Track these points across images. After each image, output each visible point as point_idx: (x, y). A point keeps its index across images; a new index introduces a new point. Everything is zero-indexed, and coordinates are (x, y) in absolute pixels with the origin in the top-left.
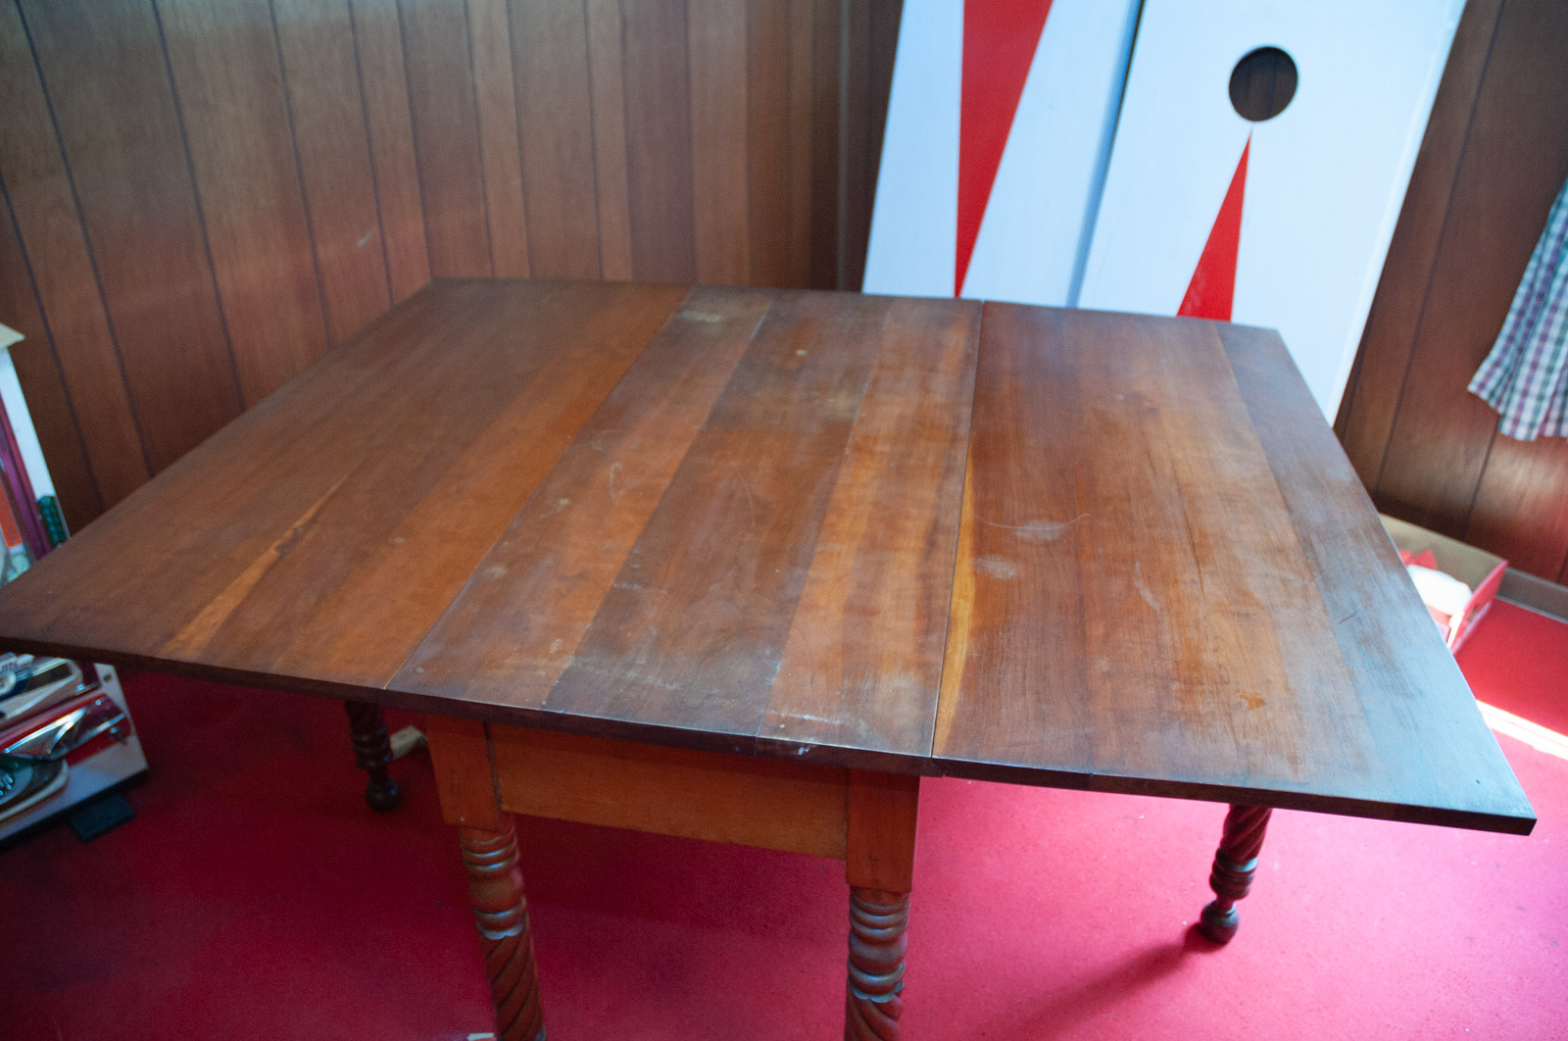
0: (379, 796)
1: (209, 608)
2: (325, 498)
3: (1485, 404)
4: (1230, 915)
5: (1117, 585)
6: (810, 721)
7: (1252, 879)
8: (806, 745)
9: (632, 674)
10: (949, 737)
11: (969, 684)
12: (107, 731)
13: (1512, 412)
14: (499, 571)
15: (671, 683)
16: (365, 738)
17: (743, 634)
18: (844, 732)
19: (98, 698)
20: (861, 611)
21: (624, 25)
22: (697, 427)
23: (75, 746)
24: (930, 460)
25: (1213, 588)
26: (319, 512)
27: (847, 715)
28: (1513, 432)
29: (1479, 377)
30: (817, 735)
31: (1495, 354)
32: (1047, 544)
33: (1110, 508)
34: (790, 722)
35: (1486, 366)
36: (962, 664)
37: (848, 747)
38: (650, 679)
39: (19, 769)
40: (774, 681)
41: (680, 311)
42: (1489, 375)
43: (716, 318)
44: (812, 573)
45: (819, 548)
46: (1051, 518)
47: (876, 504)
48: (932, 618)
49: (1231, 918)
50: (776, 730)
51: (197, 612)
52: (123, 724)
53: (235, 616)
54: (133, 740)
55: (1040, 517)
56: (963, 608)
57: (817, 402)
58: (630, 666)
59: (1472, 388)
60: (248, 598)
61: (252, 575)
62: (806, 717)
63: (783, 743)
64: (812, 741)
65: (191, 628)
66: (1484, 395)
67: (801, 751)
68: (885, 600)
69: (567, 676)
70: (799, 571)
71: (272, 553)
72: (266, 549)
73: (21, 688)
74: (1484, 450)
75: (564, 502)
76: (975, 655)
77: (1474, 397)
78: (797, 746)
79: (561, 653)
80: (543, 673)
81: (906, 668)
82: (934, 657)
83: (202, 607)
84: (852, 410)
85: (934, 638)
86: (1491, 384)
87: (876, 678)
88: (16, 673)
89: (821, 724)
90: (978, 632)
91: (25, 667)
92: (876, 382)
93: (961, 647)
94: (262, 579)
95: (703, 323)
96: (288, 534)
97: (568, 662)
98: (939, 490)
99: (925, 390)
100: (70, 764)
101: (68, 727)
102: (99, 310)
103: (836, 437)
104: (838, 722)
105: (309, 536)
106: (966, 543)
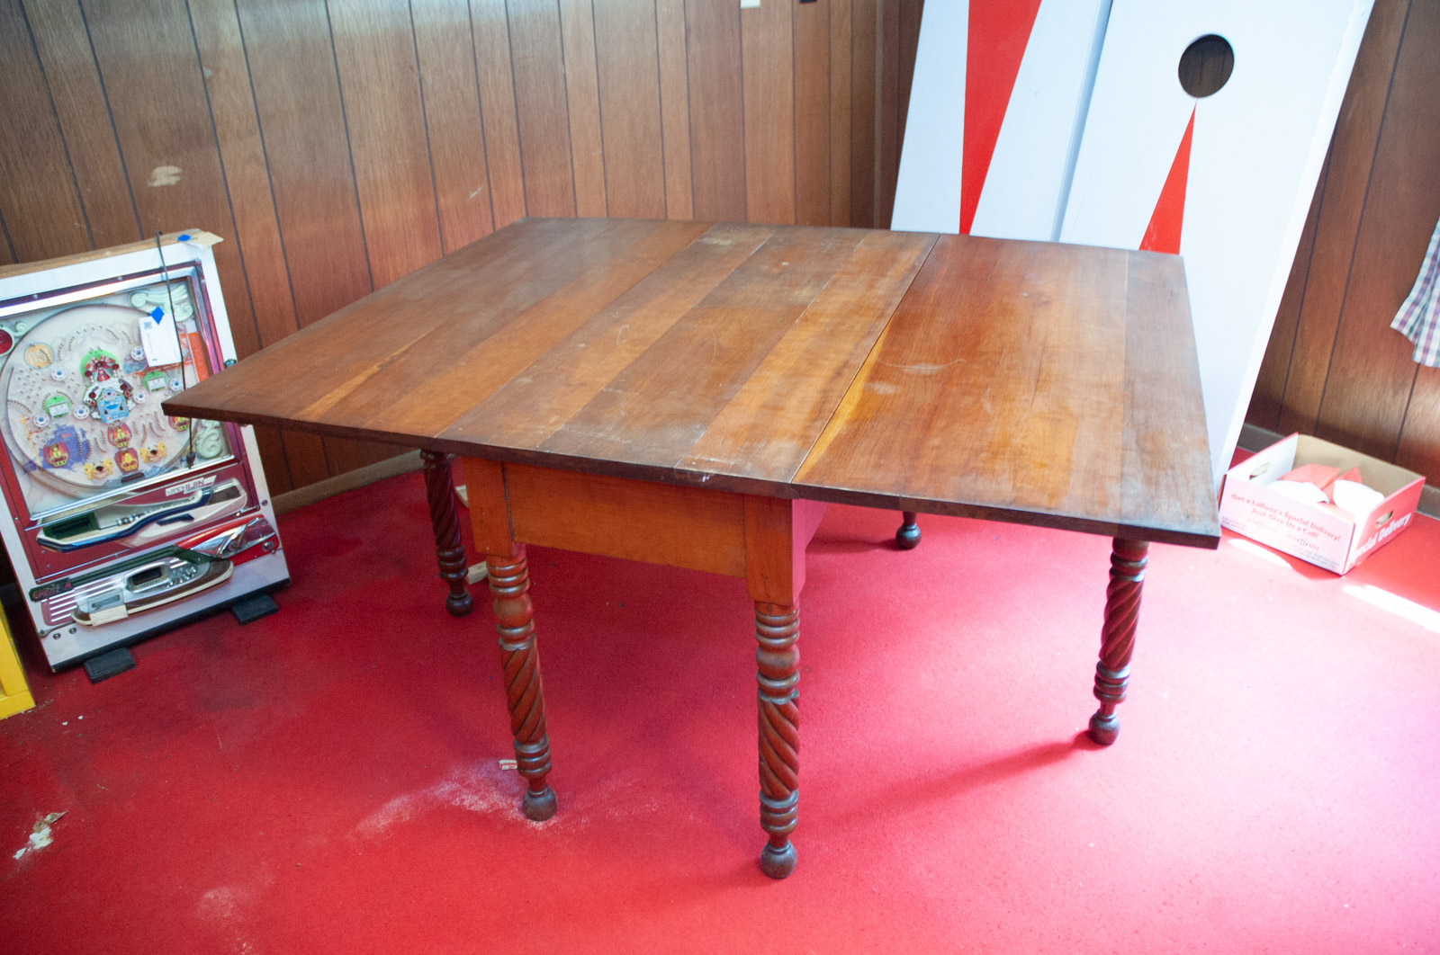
0: (457, 604)
1: (328, 396)
2: (415, 341)
3: (1406, 338)
4: (1110, 720)
5: (968, 400)
6: (714, 462)
7: (1126, 686)
8: (707, 474)
9: (601, 435)
10: (808, 473)
11: (832, 448)
12: (262, 543)
13: (1422, 342)
14: (527, 380)
15: (626, 440)
16: (448, 553)
17: (687, 417)
18: (734, 468)
19: (257, 516)
20: (773, 408)
21: (687, 31)
22: (692, 306)
23: (239, 551)
24: (858, 327)
25: (1041, 404)
26: (410, 348)
27: (740, 460)
28: (1424, 359)
29: (1400, 315)
30: (717, 468)
31: (1414, 294)
32: (925, 376)
33: (983, 358)
34: (699, 462)
35: (1406, 305)
36: (833, 437)
37: (735, 475)
38: (613, 437)
39: (202, 562)
40: (697, 440)
41: (702, 238)
42: (1409, 313)
43: (728, 242)
44: (745, 387)
45: (755, 374)
46: (935, 362)
47: (806, 351)
48: (821, 412)
49: (1112, 724)
50: (690, 465)
51: (320, 397)
52: (274, 539)
53: (344, 400)
54: (280, 554)
55: (926, 362)
56: (847, 409)
57: (786, 293)
58: (601, 431)
59: (1395, 325)
60: (354, 391)
61: (360, 379)
62: (712, 460)
63: (692, 473)
64: (712, 471)
65: (315, 405)
66: (1405, 331)
67: (704, 479)
68: (792, 402)
69: (557, 435)
70: (737, 386)
71: (375, 368)
72: (372, 366)
73: (205, 501)
74: (1410, 381)
75: (582, 345)
76: (844, 433)
77: (1398, 333)
78: (701, 475)
79: (556, 423)
80: (542, 432)
81: (793, 436)
82: (813, 433)
83: (325, 394)
84: (810, 298)
85: (818, 424)
86: (1411, 321)
87: (769, 442)
88: (203, 490)
89: (720, 463)
90: (850, 422)
91: (208, 487)
92: (835, 282)
93: (837, 427)
94: (366, 381)
95: (717, 245)
96: (387, 359)
97: (560, 428)
98: (856, 346)
99: (871, 286)
100: (235, 565)
101: (234, 537)
102: (276, 236)
103: (794, 313)
104: (733, 463)
105: (402, 360)
106: (865, 373)
